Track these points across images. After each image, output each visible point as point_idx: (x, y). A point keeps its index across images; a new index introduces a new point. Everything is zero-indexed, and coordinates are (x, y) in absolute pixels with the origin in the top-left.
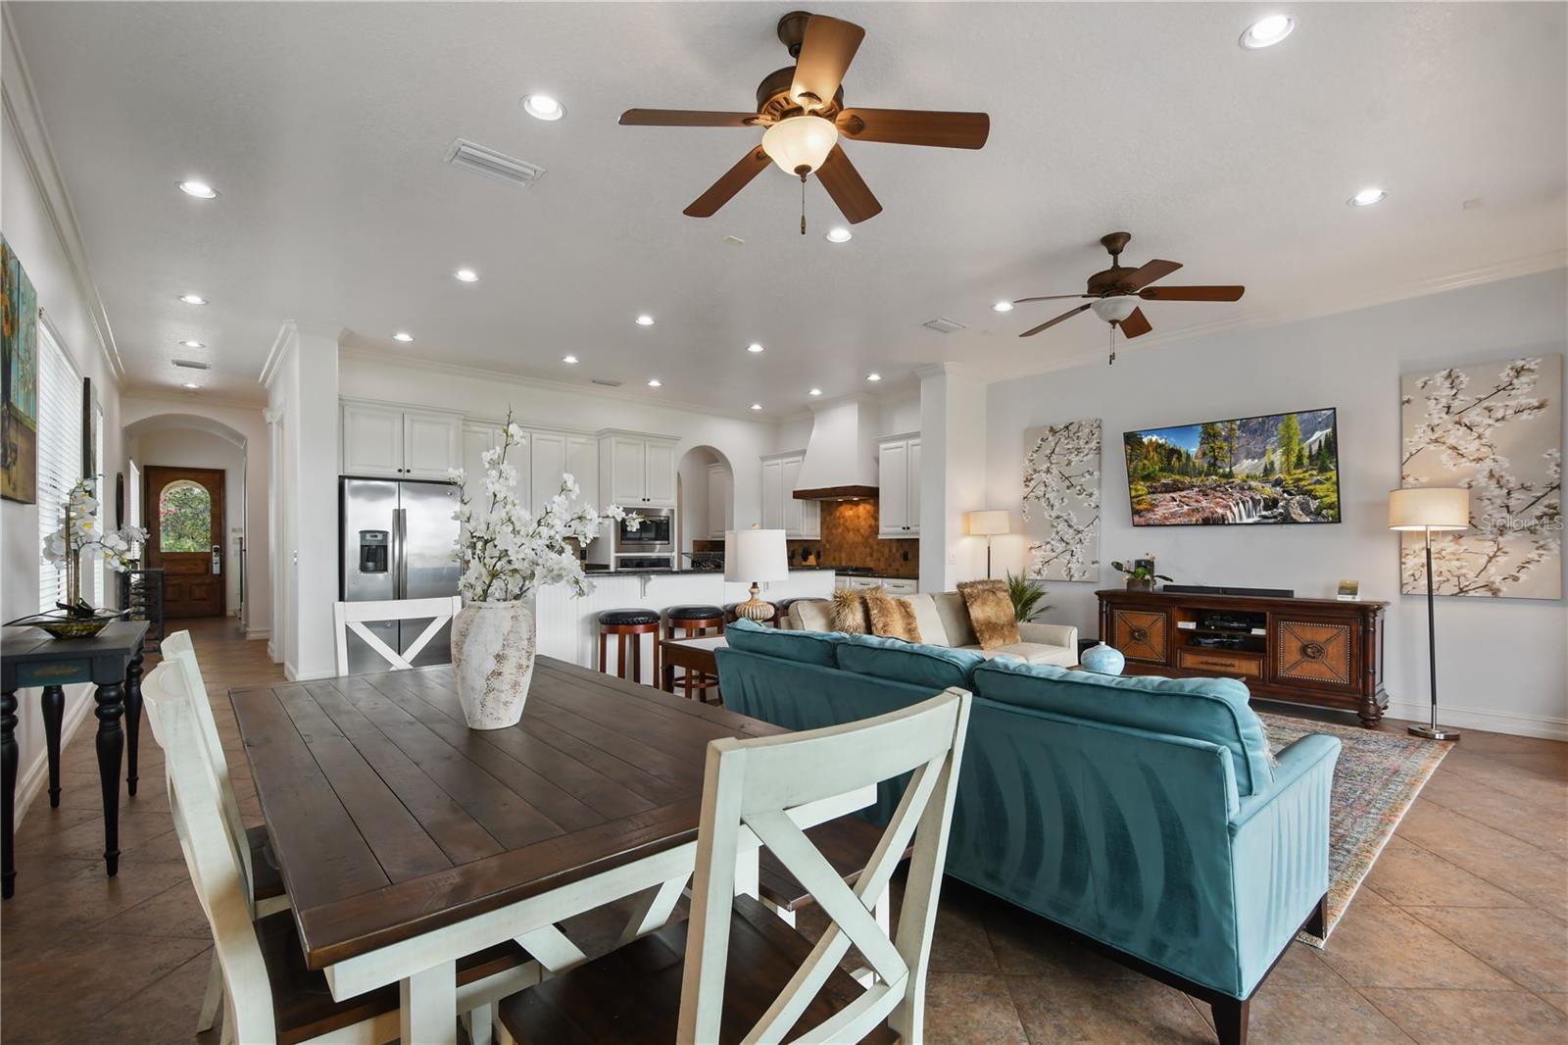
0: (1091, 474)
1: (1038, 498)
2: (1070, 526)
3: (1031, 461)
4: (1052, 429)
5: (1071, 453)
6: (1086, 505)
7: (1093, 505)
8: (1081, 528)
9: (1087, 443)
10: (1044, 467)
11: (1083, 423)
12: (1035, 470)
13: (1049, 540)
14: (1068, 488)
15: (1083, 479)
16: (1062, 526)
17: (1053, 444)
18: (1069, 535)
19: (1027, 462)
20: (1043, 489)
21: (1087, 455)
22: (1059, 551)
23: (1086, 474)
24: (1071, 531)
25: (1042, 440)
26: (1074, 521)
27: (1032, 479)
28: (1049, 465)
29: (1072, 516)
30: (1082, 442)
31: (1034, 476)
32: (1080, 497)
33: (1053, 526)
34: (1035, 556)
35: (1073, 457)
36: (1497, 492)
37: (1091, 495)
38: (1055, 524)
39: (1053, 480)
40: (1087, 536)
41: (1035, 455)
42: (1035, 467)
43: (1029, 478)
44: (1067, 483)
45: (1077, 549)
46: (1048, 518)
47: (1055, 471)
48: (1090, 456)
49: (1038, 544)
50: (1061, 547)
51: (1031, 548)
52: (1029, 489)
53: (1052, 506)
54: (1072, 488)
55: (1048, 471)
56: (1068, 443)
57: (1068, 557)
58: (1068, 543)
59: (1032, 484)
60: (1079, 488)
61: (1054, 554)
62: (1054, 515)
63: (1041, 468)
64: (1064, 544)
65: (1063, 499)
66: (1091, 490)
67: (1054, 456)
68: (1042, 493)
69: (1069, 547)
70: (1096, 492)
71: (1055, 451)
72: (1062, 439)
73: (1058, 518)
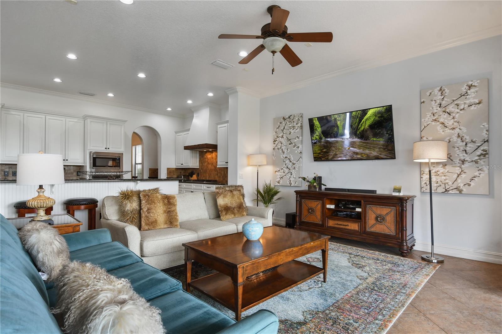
0: (298, 138)
1: (279, 149)
2: (290, 161)
3: (276, 132)
4: (284, 118)
5: (291, 128)
6: (296, 152)
7: (299, 152)
8: (295, 162)
9: (297, 124)
10: (281, 135)
11: (295, 115)
12: (277, 136)
13: (283, 168)
14: (290, 144)
15: (295, 140)
16: (287, 162)
17: (284, 125)
18: (290, 165)
19: (274, 133)
20: (280, 145)
21: (297, 129)
22: (286, 172)
23: (297, 138)
25: (280, 123)
26: (292, 159)
27: (276, 140)
28: (283, 134)
29: (291, 157)
30: (295, 124)
31: (277, 139)
32: (294, 148)
34: (277, 175)
35: (291, 130)
36: (461, 144)
37: (298, 147)
38: (285, 161)
39: (284, 141)
40: (297, 166)
41: (277, 130)
42: (277, 135)
43: (275, 140)
44: (289, 142)
45: (293, 171)
46: (282, 158)
47: (285, 137)
49: (278, 169)
51: (276, 171)
52: (275, 145)
53: (284, 153)
54: (291, 144)
55: (282, 137)
56: (290, 124)
57: (290, 175)
58: (290, 169)
59: (276, 143)
60: (294, 144)
61: (285, 174)
62: (284, 156)
63: (280, 136)
64: (288, 170)
65: (288, 149)
66: (298, 145)
67: (285, 130)
68: (280, 147)
69: (290, 171)
70: (300, 146)
71: (285, 128)
72: (288, 123)
73: (286, 158)
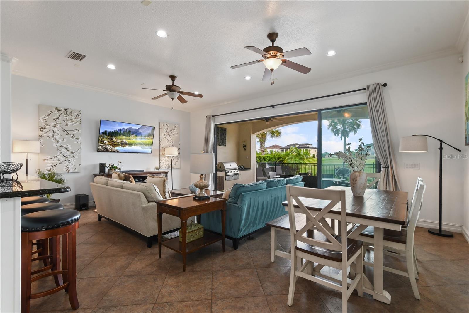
0: (78, 131)
1: (49, 137)
2: (68, 150)
3: (45, 120)
4: (57, 108)
6: (76, 142)
7: (79, 143)
8: (73, 151)
9: (76, 118)
10: (53, 124)
11: (73, 110)
12: (47, 124)
13: (56, 156)
14: (67, 135)
15: (74, 132)
16: (63, 150)
17: (58, 115)
18: (67, 154)
19: (42, 120)
20: (52, 133)
24: (68, 152)
26: (70, 148)
27: (45, 128)
28: (56, 123)
29: (68, 146)
30: (73, 118)
31: (46, 127)
32: (73, 139)
33: (58, 150)
34: (48, 163)
37: (78, 139)
38: (60, 149)
39: (57, 130)
40: (76, 154)
41: (47, 118)
42: (46, 123)
43: (43, 127)
44: (66, 132)
45: (72, 160)
46: (56, 146)
47: (59, 126)
48: (77, 124)
49: (49, 157)
50: (63, 159)
51: (45, 159)
52: (43, 132)
53: (58, 141)
54: (69, 135)
55: (55, 126)
57: (68, 163)
58: (67, 157)
59: (45, 130)
60: (72, 135)
61: (59, 162)
62: (59, 145)
63: (51, 124)
64: (65, 158)
65: (64, 139)
66: (78, 137)
67: (58, 120)
68: (51, 135)
69: (67, 159)
70: (80, 138)
71: (60, 118)
72: (63, 114)
73: (61, 146)
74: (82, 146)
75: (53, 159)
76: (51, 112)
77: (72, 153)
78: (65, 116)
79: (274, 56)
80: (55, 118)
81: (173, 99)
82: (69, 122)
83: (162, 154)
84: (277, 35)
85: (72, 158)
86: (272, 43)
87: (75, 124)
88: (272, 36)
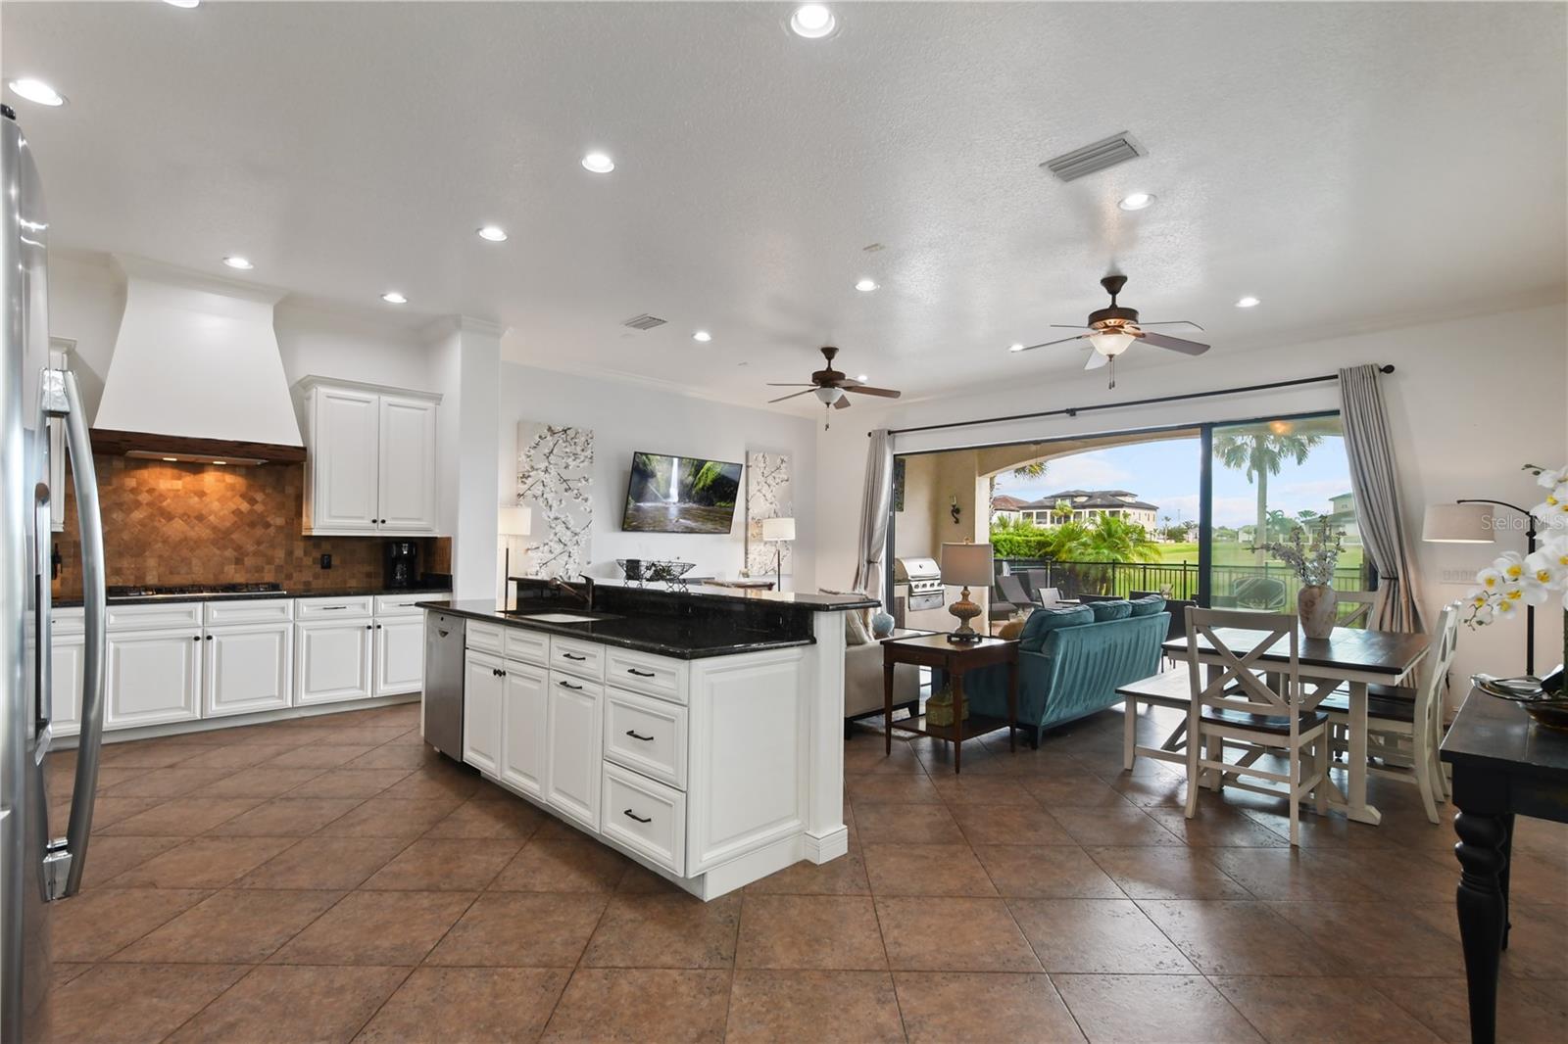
0: (588, 480)
1: (536, 497)
2: (567, 528)
3: (529, 457)
4: (550, 429)
5: (569, 457)
6: (582, 508)
7: (588, 510)
8: (578, 530)
9: (583, 450)
10: (543, 466)
11: (577, 430)
12: (532, 467)
13: (546, 541)
14: (566, 490)
15: (580, 484)
16: (560, 528)
17: (551, 445)
18: (566, 536)
19: (524, 457)
20: (541, 488)
21: (583, 462)
22: (557, 552)
23: (582, 480)
24: (569, 533)
26: (572, 522)
27: (529, 476)
28: (547, 464)
29: (570, 518)
30: (579, 449)
31: (531, 474)
32: (577, 500)
33: (551, 527)
34: (533, 558)
35: (567, 461)
37: (586, 500)
38: (554, 525)
39: (550, 479)
40: (582, 538)
41: (532, 451)
42: (532, 463)
43: (527, 474)
44: (565, 486)
45: (574, 550)
46: (546, 518)
47: (553, 471)
48: (586, 463)
49: (535, 545)
50: (558, 548)
51: (528, 549)
52: (526, 487)
53: (550, 507)
54: (570, 492)
55: (546, 471)
56: (566, 447)
57: (567, 558)
58: (565, 545)
59: (529, 481)
60: (576, 491)
61: (551, 556)
62: (552, 516)
63: (539, 466)
64: (562, 546)
65: (561, 501)
66: (587, 496)
67: (552, 457)
68: (540, 493)
69: (566, 548)
70: (590, 498)
71: (554, 452)
72: (561, 441)
73: (556, 519)
74: (593, 516)
75: (541, 549)
76: (540, 437)
77: (576, 534)
78: (564, 445)
79: (1115, 330)
80: (547, 451)
81: (828, 404)
82: (571, 459)
83: (752, 535)
84: (1122, 279)
85: (575, 547)
86: (1111, 296)
87: (582, 465)
88: (1113, 283)
